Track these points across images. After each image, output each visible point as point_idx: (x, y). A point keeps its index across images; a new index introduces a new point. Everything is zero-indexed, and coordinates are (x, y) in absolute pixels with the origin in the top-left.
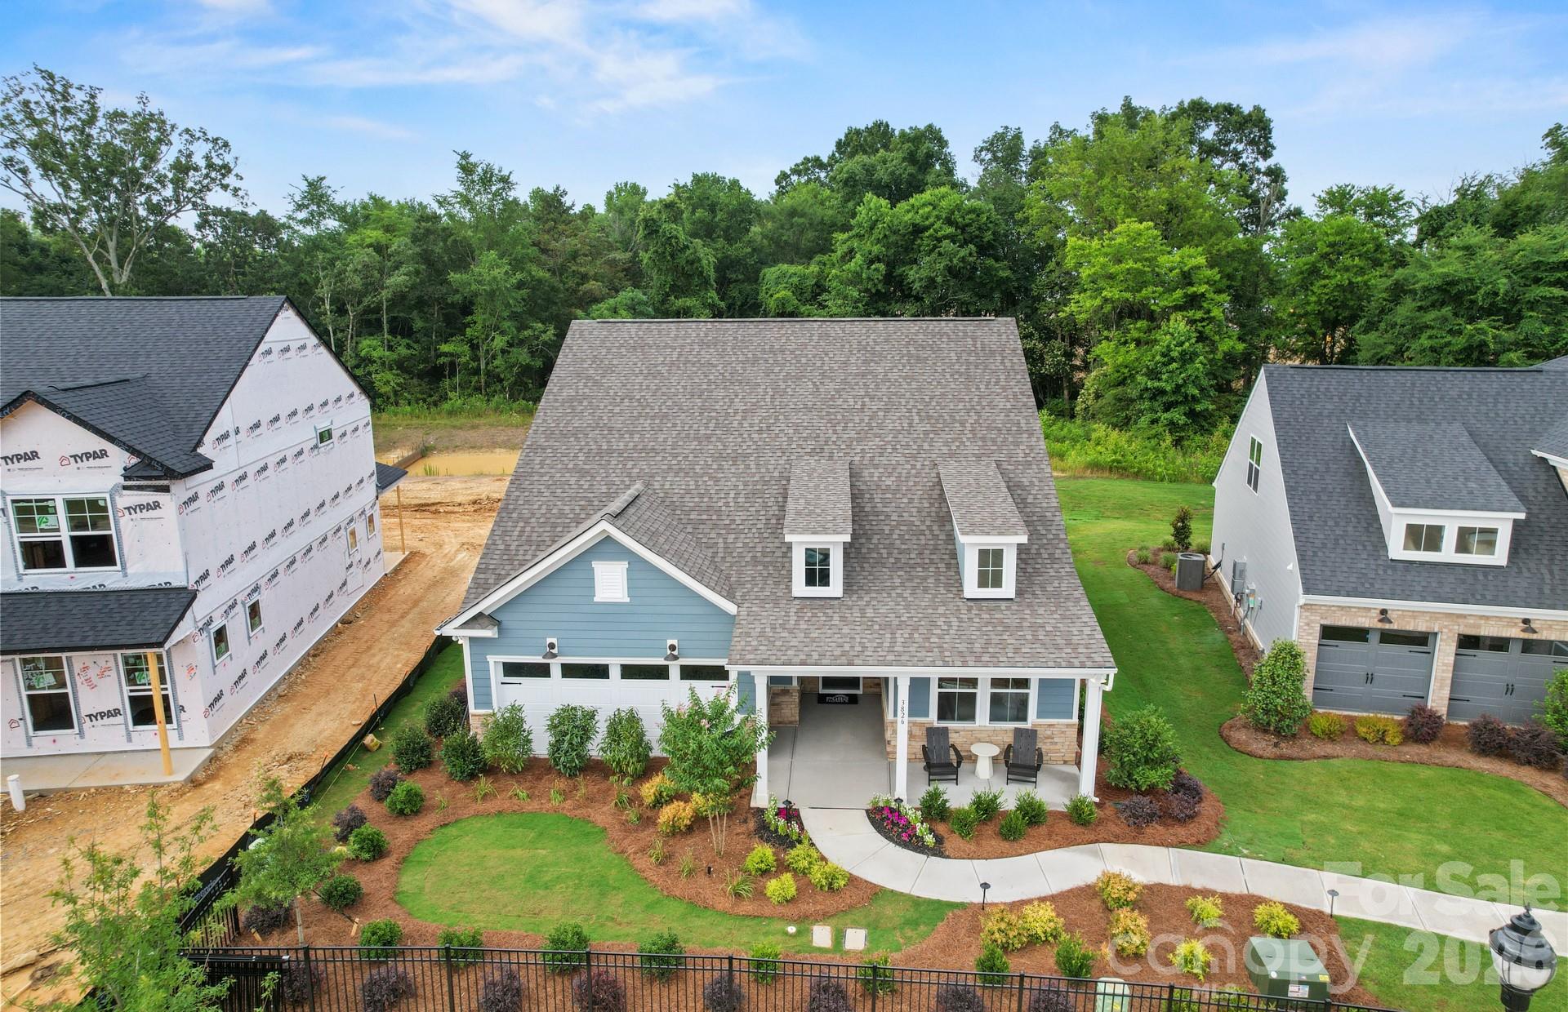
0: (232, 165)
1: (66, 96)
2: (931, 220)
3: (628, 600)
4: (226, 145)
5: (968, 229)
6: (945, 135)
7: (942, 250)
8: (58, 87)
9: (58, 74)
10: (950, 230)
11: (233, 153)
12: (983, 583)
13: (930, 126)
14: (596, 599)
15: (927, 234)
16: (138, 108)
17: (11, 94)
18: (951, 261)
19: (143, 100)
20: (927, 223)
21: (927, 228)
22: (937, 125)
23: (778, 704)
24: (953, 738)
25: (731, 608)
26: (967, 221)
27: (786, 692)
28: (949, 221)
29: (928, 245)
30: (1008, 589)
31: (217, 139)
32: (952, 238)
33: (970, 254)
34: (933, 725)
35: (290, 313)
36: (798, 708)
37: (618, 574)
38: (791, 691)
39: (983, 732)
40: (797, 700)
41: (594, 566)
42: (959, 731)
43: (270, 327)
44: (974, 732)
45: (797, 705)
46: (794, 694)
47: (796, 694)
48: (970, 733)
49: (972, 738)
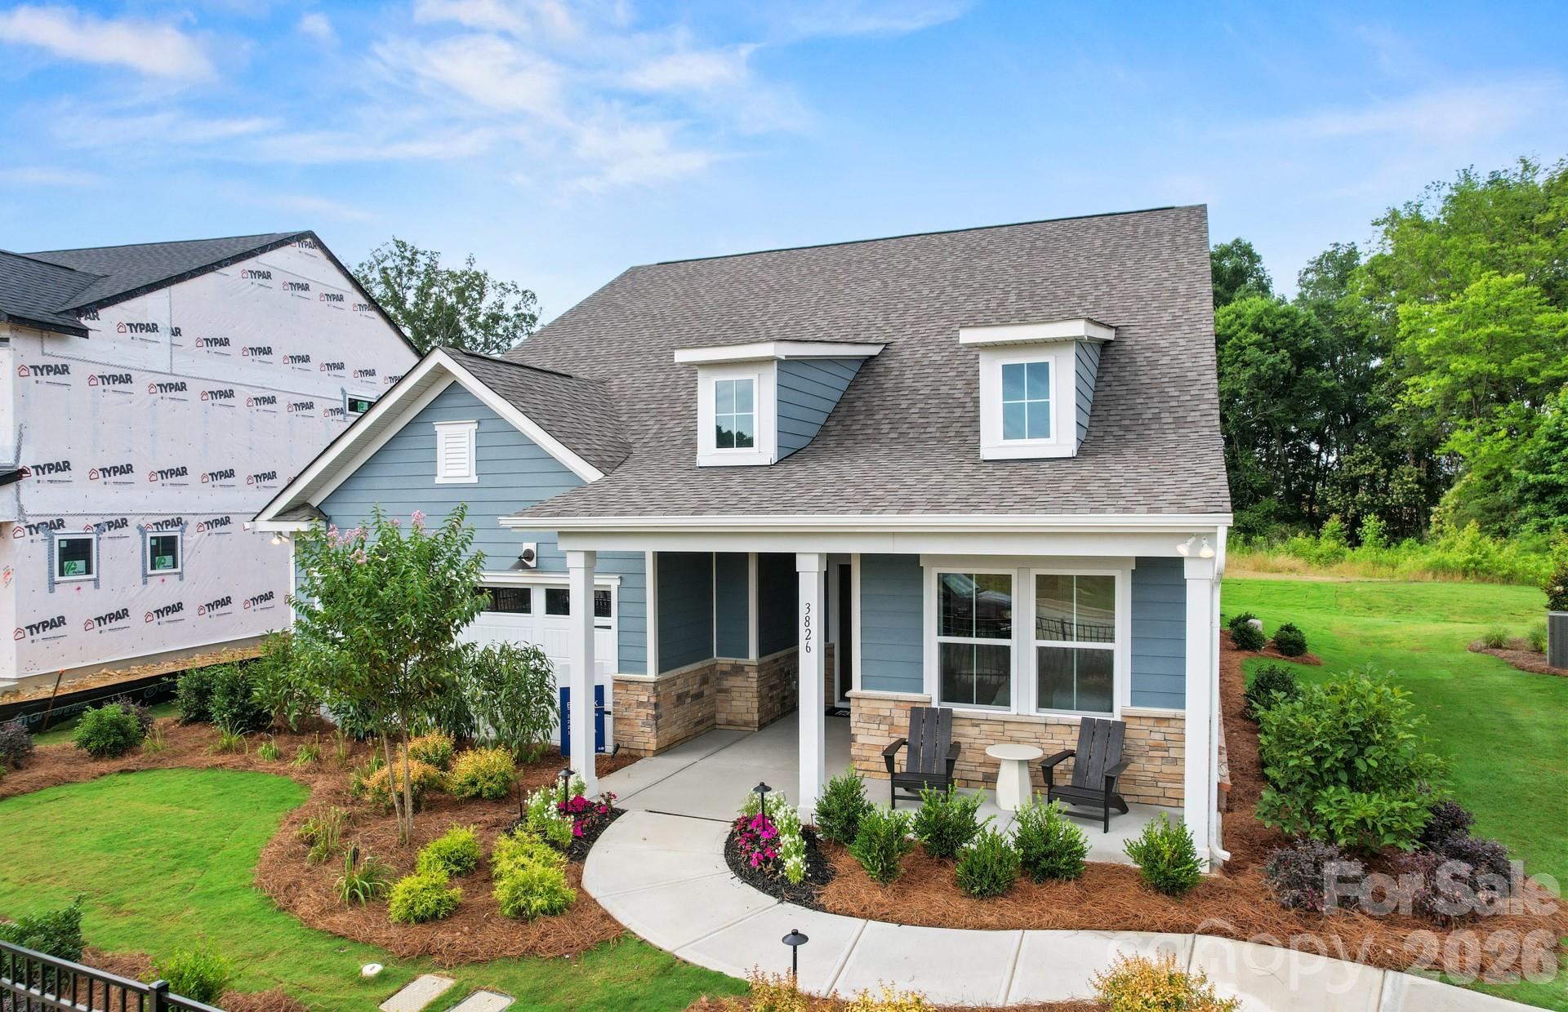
0: (536, 315)
1: (412, 261)
2: (1235, 327)
3: (474, 479)
4: (533, 296)
5: (1280, 336)
6: (1256, 250)
7: (1247, 358)
8: (408, 254)
9: (409, 243)
10: (1255, 337)
11: (538, 305)
12: (1012, 430)
13: (1237, 241)
14: (438, 480)
15: (1229, 343)
16: (465, 268)
17: (375, 263)
18: (1258, 369)
19: (471, 261)
20: (1229, 332)
21: (1230, 338)
22: (1246, 240)
23: (726, 691)
24: (966, 735)
26: (1278, 326)
27: (738, 670)
28: (1256, 328)
29: (1231, 356)
30: (1062, 439)
31: (526, 292)
32: (1260, 345)
33: (1283, 361)
34: (928, 706)
35: (317, 252)
36: (756, 700)
37: (467, 439)
38: (746, 669)
39: (1024, 726)
40: (755, 685)
41: (437, 428)
42: (977, 726)
43: (271, 249)
44: (1007, 726)
45: (755, 695)
46: (751, 675)
47: (754, 674)
48: (1000, 728)
49: (1003, 738)
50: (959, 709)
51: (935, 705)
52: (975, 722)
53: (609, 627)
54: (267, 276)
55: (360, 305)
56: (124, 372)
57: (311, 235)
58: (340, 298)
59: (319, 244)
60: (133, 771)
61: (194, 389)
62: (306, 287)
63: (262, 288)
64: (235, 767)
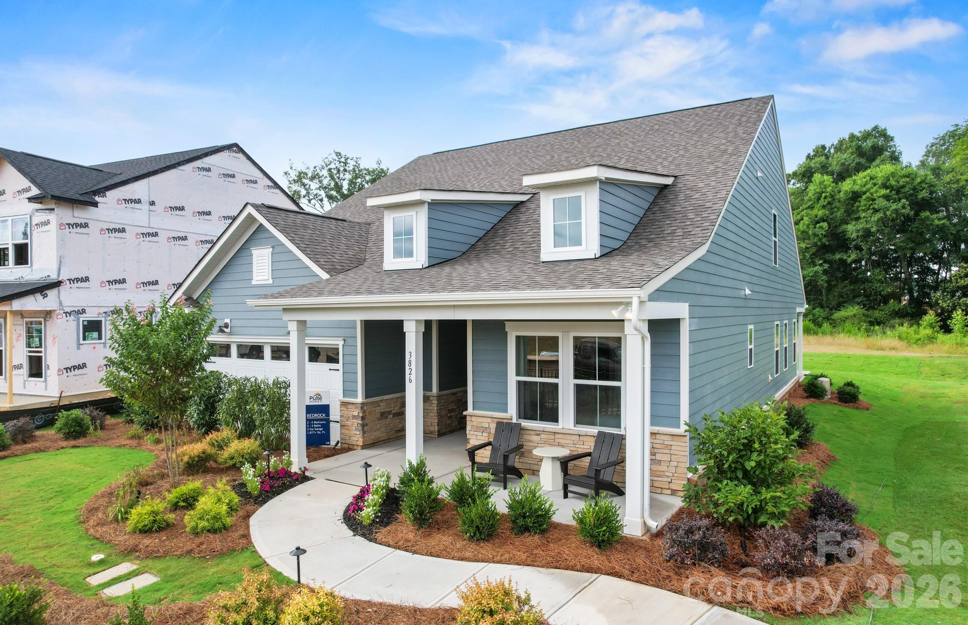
1: (345, 163)
2: (869, 186)
3: (271, 281)
5: (903, 190)
6: (890, 133)
7: (876, 206)
8: (343, 160)
9: (343, 154)
10: (884, 192)
13: (876, 128)
14: (254, 282)
15: (864, 197)
16: (375, 166)
18: (885, 214)
19: (379, 163)
20: (864, 189)
21: (865, 193)
22: (882, 126)
24: (527, 440)
25: (325, 276)
26: (901, 183)
27: (426, 399)
28: (885, 186)
29: (865, 205)
30: (590, 246)
32: (887, 198)
33: (903, 207)
34: (510, 421)
35: (240, 155)
36: (436, 418)
37: (266, 258)
38: (431, 398)
39: (567, 436)
40: (435, 408)
41: (253, 252)
42: (539, 435)
43: (211, 155)
44: (557, 436)
45: (436, 414)
46: (433, 402)
47: (435, 402)
48: (552, 437)
49: (554, 443)
50: (526, 424)
51: (514, 421)
52: (538, 433)
53: (338, 370)
54: (209, 170)
55: (268, 186)
56: (121, 227)
57: (236, 145)
58: (256, 182)
59: (241, 151)
60: (79, 447)
61: (163, 236)
62: (233, 176)
63: (205, 177)
64: (130, 447)
